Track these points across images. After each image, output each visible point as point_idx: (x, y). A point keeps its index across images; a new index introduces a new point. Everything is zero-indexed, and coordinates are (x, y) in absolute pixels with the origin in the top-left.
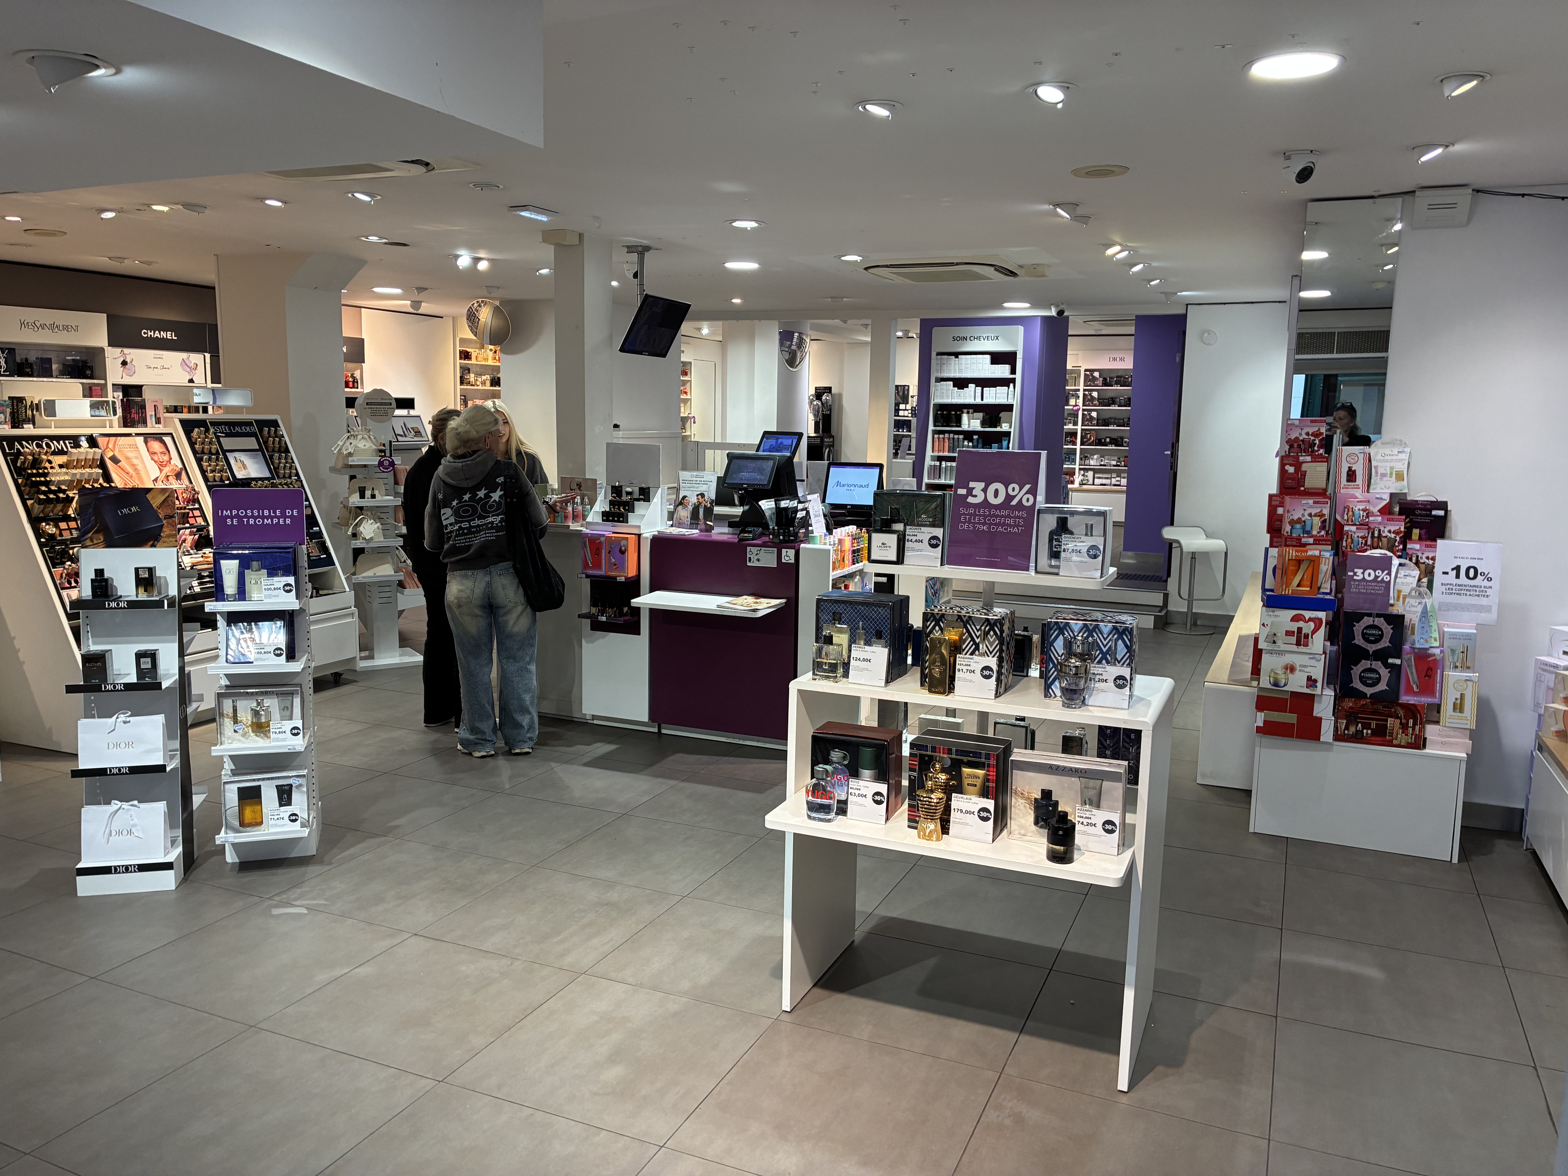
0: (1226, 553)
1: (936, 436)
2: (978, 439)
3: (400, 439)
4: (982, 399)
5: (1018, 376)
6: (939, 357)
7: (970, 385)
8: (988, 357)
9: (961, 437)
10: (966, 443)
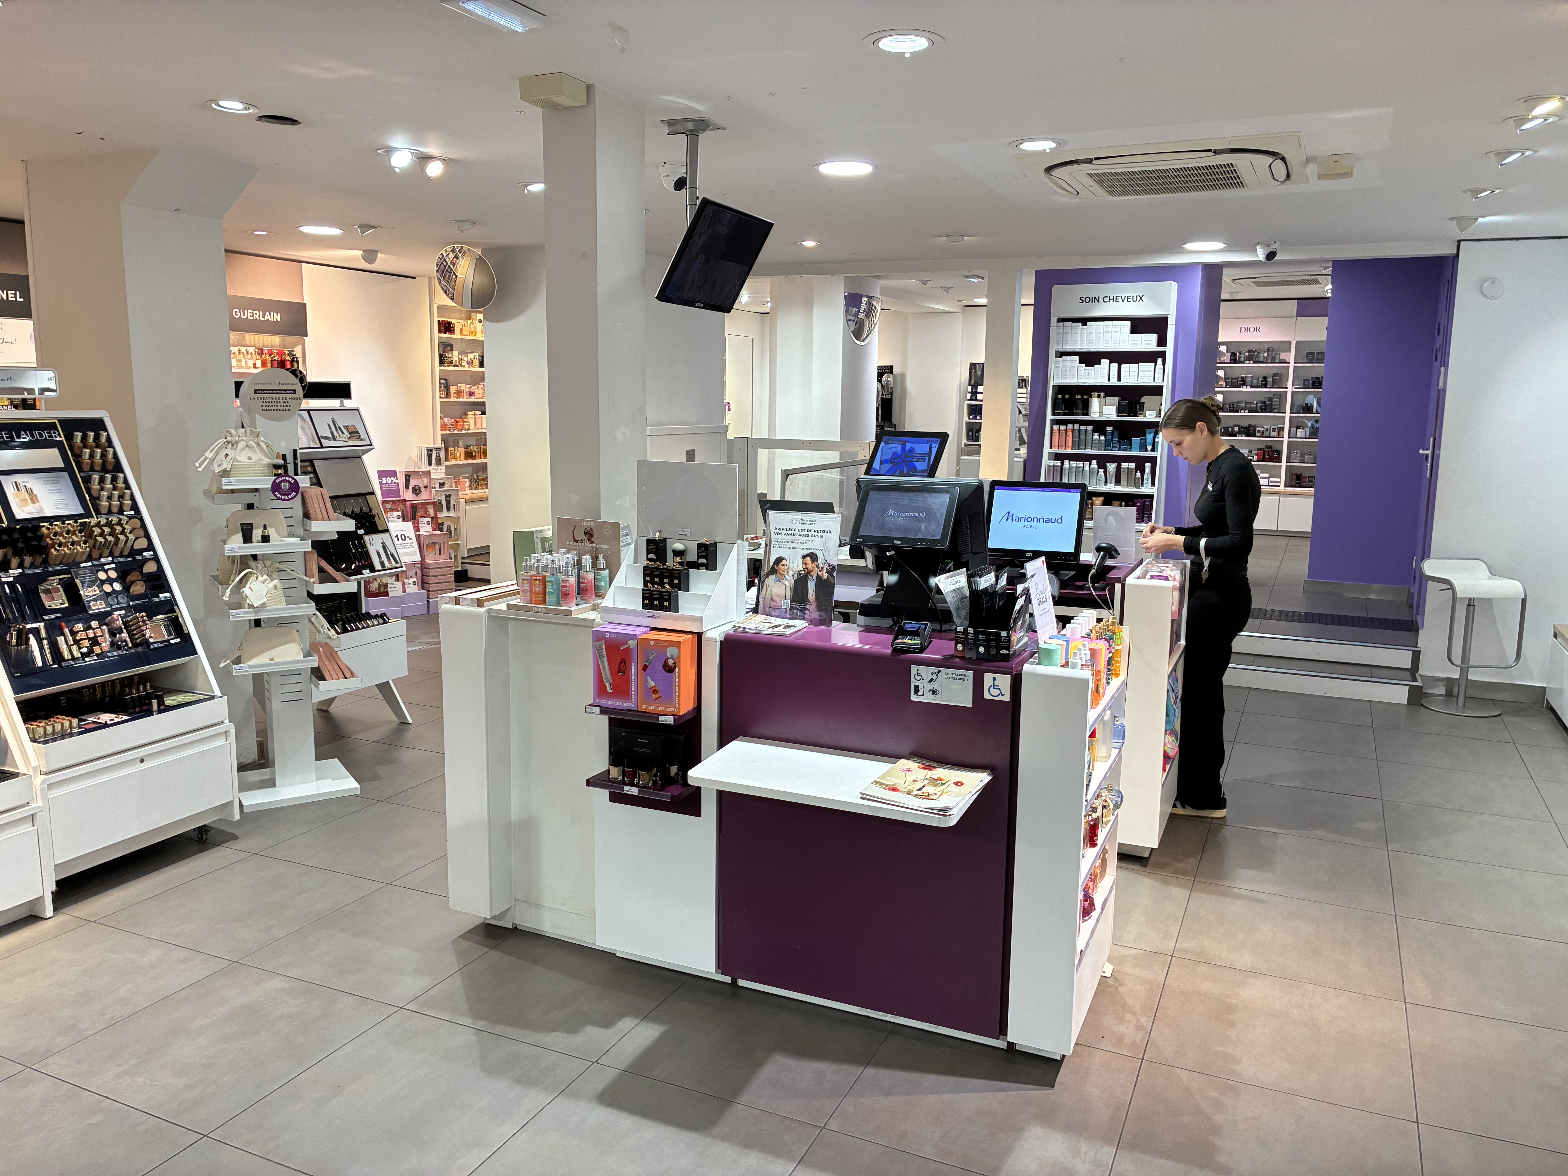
0: (1524, 601)
1: (1056, 427)
2: (1112, 432)
3: (325, 443)
4: (1119, 379)
5: (1169, 349)
6: (1061, 324)
7: (1102, 361)
8: (1128, 323)
9: (1090, 428)
10: (1096, 436)
